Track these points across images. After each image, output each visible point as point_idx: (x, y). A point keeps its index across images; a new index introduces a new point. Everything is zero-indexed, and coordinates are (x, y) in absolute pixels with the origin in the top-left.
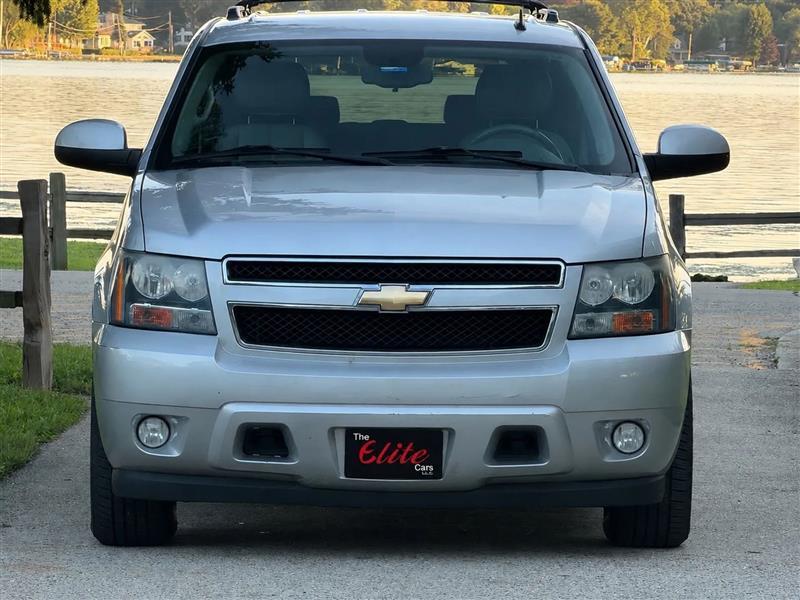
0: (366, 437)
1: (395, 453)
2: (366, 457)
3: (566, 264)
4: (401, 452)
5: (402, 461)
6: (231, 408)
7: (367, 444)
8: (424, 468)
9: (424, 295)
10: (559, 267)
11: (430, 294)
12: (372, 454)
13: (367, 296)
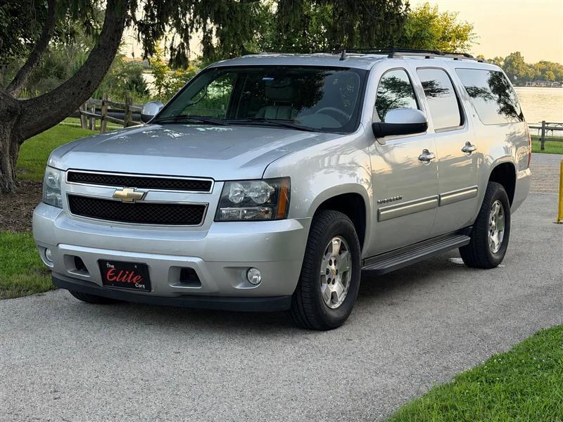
0: (113, 266)
1: (125, 277)
2: (111, 277)
3: (215, 181)
4: (128, 276)
5: (129, 281)
6: (61, 246)
7: (112, 270)
8: (140, 286)
9: (142, 194)
10: (211, 182)
11: (145, 194)
12: (114, 275)
13: (117, 192)
